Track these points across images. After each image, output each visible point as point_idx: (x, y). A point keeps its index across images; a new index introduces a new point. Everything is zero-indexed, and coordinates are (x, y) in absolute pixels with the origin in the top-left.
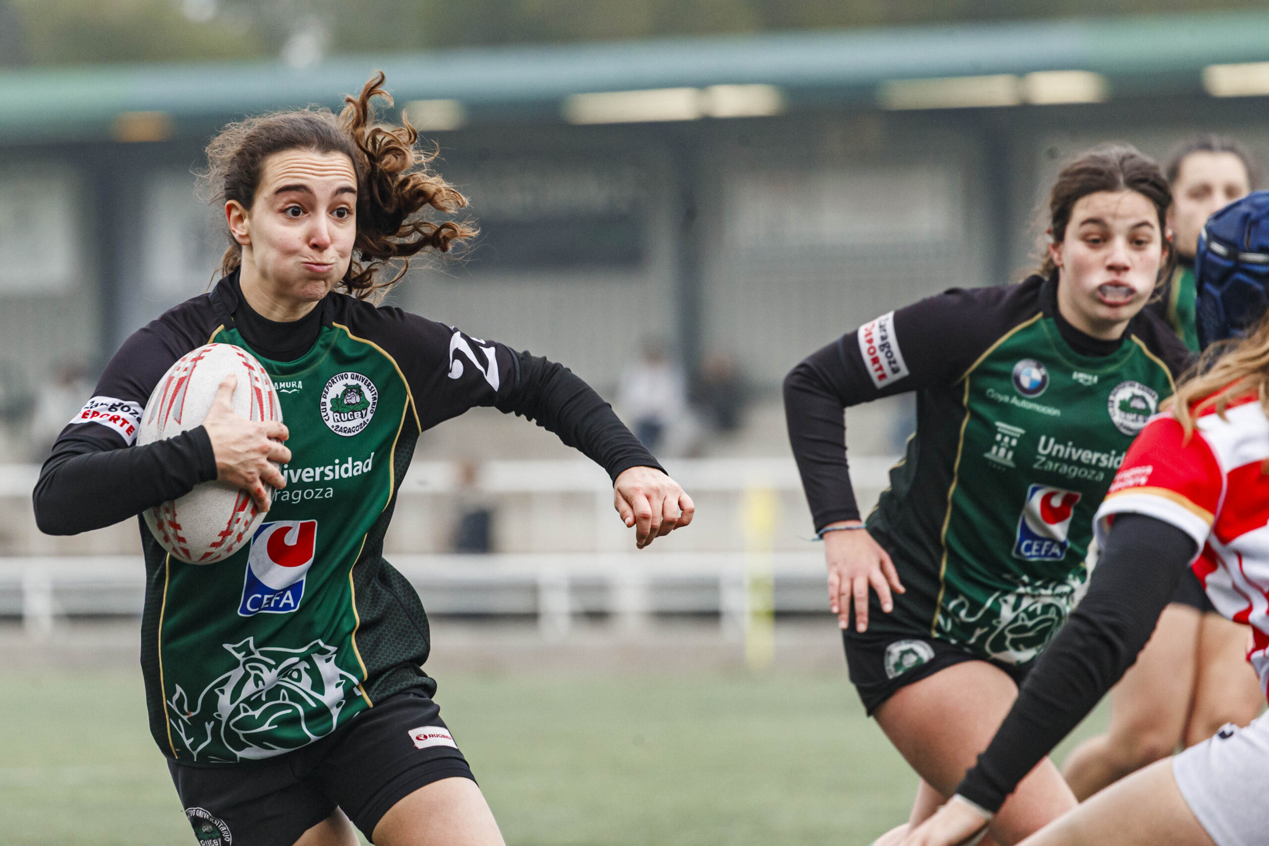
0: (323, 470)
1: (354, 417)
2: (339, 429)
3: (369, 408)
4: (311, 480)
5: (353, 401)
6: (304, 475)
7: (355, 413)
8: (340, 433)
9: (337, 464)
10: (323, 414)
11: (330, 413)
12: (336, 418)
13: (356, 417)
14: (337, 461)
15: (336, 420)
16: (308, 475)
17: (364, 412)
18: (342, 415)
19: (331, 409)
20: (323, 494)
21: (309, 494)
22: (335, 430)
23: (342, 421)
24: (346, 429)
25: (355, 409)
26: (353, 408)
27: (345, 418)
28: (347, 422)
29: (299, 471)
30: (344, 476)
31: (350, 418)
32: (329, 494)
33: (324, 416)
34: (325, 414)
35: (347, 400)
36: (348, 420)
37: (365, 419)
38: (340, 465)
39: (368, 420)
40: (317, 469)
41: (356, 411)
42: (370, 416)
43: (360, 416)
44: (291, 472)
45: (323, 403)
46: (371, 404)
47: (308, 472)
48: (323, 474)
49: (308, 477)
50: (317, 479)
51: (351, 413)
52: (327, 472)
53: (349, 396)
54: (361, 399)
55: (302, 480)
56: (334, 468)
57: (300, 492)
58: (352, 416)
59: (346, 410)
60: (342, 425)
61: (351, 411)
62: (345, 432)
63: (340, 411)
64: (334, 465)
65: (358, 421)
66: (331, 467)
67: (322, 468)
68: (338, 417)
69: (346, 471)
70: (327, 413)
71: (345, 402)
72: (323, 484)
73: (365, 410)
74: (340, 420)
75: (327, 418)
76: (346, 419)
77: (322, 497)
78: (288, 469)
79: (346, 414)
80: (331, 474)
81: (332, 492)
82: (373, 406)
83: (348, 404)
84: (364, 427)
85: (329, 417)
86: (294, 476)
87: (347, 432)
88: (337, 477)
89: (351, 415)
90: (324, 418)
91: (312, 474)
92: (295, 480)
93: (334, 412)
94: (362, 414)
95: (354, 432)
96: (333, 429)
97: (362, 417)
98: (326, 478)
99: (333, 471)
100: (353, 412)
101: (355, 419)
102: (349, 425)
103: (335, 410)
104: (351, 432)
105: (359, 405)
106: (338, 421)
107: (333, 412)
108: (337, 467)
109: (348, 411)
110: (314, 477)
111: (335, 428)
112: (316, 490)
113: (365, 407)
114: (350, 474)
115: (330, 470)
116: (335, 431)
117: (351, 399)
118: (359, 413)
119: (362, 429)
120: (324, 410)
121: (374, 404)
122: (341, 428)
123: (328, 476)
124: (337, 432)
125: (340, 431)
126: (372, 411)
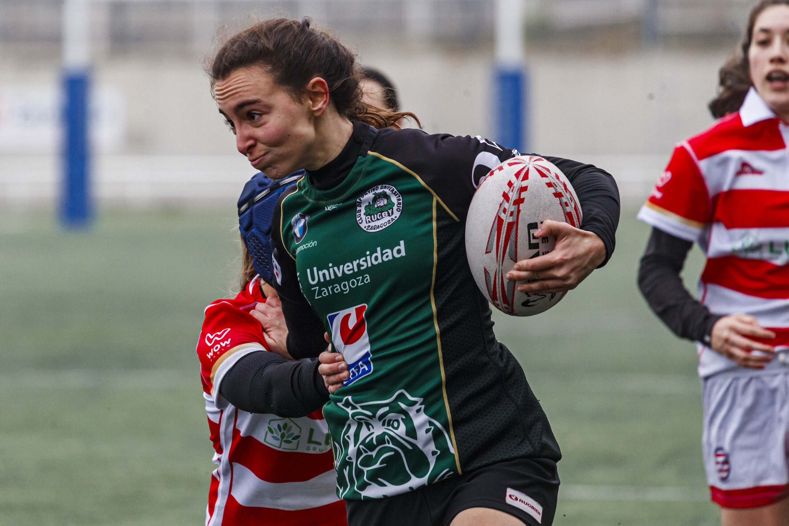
0: (358, 262)
1: (382, 216)
2: (370, 228)
3: (395, 208)
4: (352, 272)
5: (382, 204)
6: (346, 269)
7: (383, 214)
8: (371, 231)
9: (368, 255)
10: (358, 219)
11: (363, 217)
12: (367, 220)
13: (383, 216)
14: (368, 253)
15: (368, 222)
16: (349, 268)
17: (390, 212)
18: (373, 216)
19: (364, 214)
20: (362, 281)
21: (353, 283)
22: (367, 229)
23: (373, 221)
24: (375, 227)
25: (383, 211)
26: (382, 209)
27: (374, 219)
28: (377, 221)
29: (341, 267)
30: (375, 263)
31: (379, 218)
32: (367, 280)
33: (359, 221)
34: (359, 218)
35: (377, 204)
36: (378, 219)
37: (393, 217)
38: (371, 255)
39: (396, 217)
40: (354, 262)
41: (383, 212)
42: (397, 214)
43: (387, 215)
44: (336, 268)
45: (358, 211)
46: (396, 204)
47: (348, 266)
48: (359, 265)
49: (349, 270)
50: (356, 270)
51: (380, 214)
52: (362, 263)
53: (379, 201)
54: (387, 201)
55: (344, 272)
56: (366, 259)
57: (346, 283)
58: (381, 216)
59: (376, 212)
60: (372, 224)
61: (379, 213)
62: (374, 229)
63: (371, 214)
64: (366, 256)
65: (386, 219)
66: (364, 259)
67: (358, 261)
68: (369, 219)
69: (376, 259)
70: (361, 218)
71: (376, 206)
72: (361, 273)
73: (391, 210)
74: (371, 221)
75: (360, 221)
76: (376, 219)
77: (363, 284)
78: (332, 267)
79: (375, 215)
80: (365, 264)
81: (368, 277)
82: (399, 205)
83: (378, 207)
84: (392, 223)
85: (362, 221)
86: (338, 272)
87: (376, 229)
88: (370, 265)
89: (379, 215)
90: (358, 222)
91: (351, 267)
92: (340, 275)
93: (367, 216)
94: (388, 213)
95: (382, 227)
96: (365, 229)
97: (389, 215)
98: (362, 268)
99: (366, 261)
100: (381, 212)
101: (383, 218)
102: (378, 223)
103: (367, 214)
104: (379, 228)
105: (386, 206)
106: (369, 222)
107: (365, 216)
108: (368, 258)
109: (377, 213)
110: (353, 269)
111: (367, 228)
112: (357, 278)
113: (391, 207)
114: (380, 261)
115: (363, 261)
116: (367, 231)
117: (380, 203)
118: (386, 212)
119: (390, 224)
120: (359, 216)
121: (399, 204)
122: (372, 227)
123: (363, 266)
124: (368, 231)
125: (370, 229)
126: (399, 210)
